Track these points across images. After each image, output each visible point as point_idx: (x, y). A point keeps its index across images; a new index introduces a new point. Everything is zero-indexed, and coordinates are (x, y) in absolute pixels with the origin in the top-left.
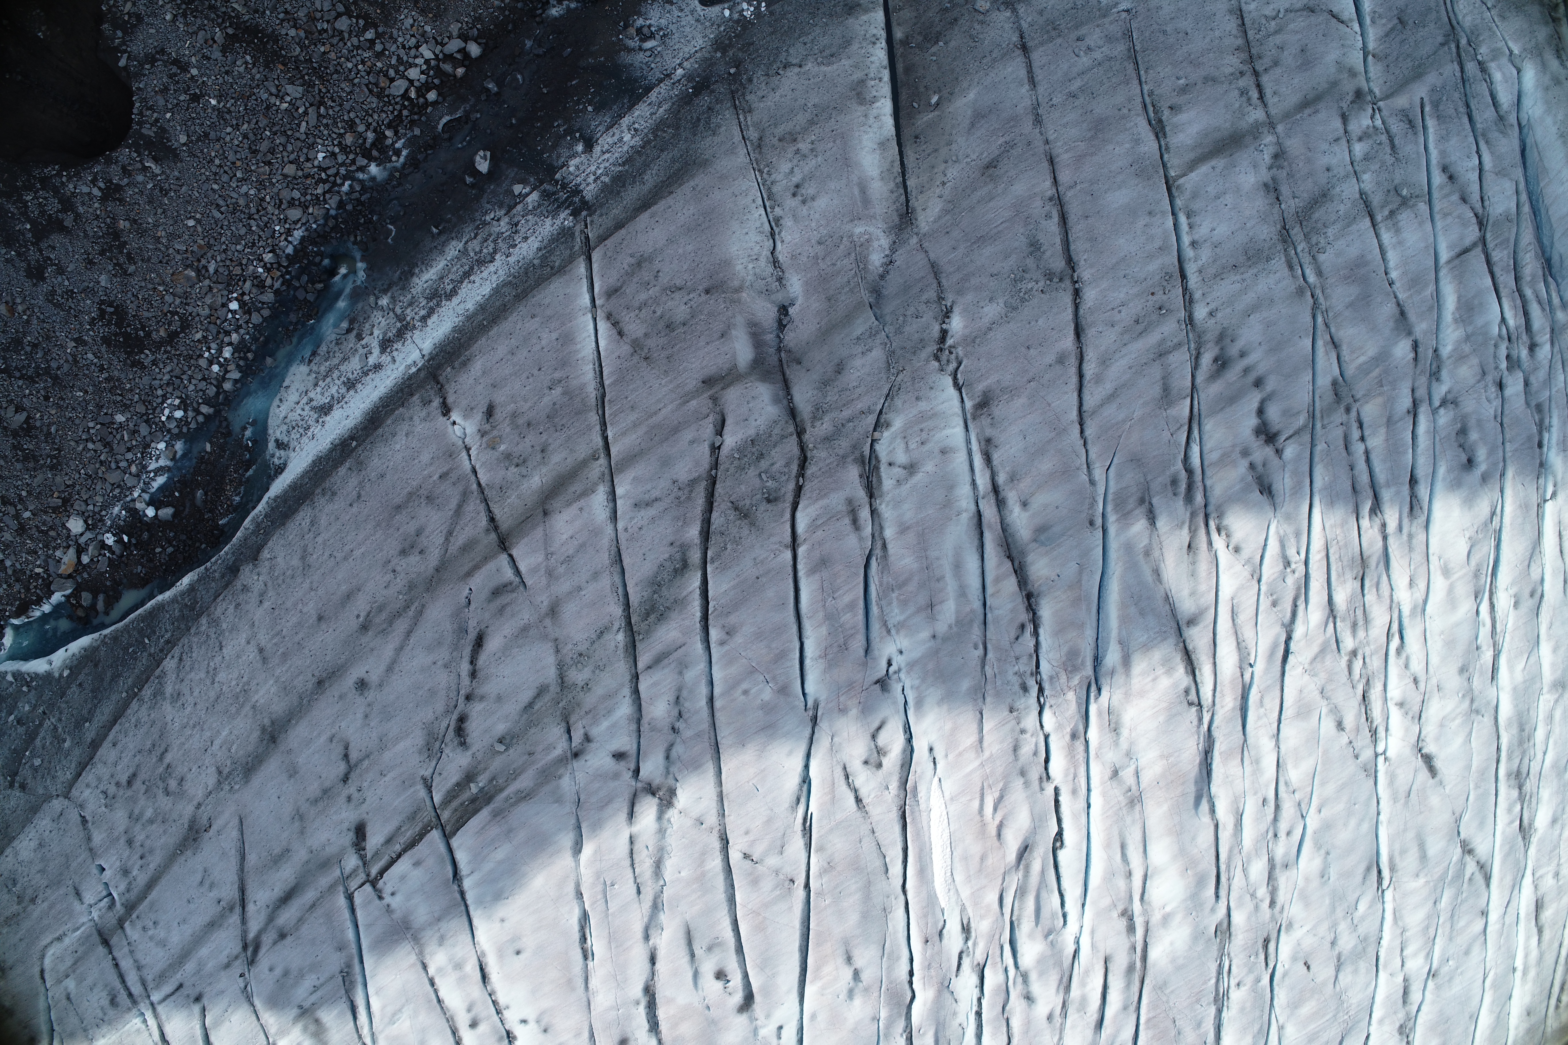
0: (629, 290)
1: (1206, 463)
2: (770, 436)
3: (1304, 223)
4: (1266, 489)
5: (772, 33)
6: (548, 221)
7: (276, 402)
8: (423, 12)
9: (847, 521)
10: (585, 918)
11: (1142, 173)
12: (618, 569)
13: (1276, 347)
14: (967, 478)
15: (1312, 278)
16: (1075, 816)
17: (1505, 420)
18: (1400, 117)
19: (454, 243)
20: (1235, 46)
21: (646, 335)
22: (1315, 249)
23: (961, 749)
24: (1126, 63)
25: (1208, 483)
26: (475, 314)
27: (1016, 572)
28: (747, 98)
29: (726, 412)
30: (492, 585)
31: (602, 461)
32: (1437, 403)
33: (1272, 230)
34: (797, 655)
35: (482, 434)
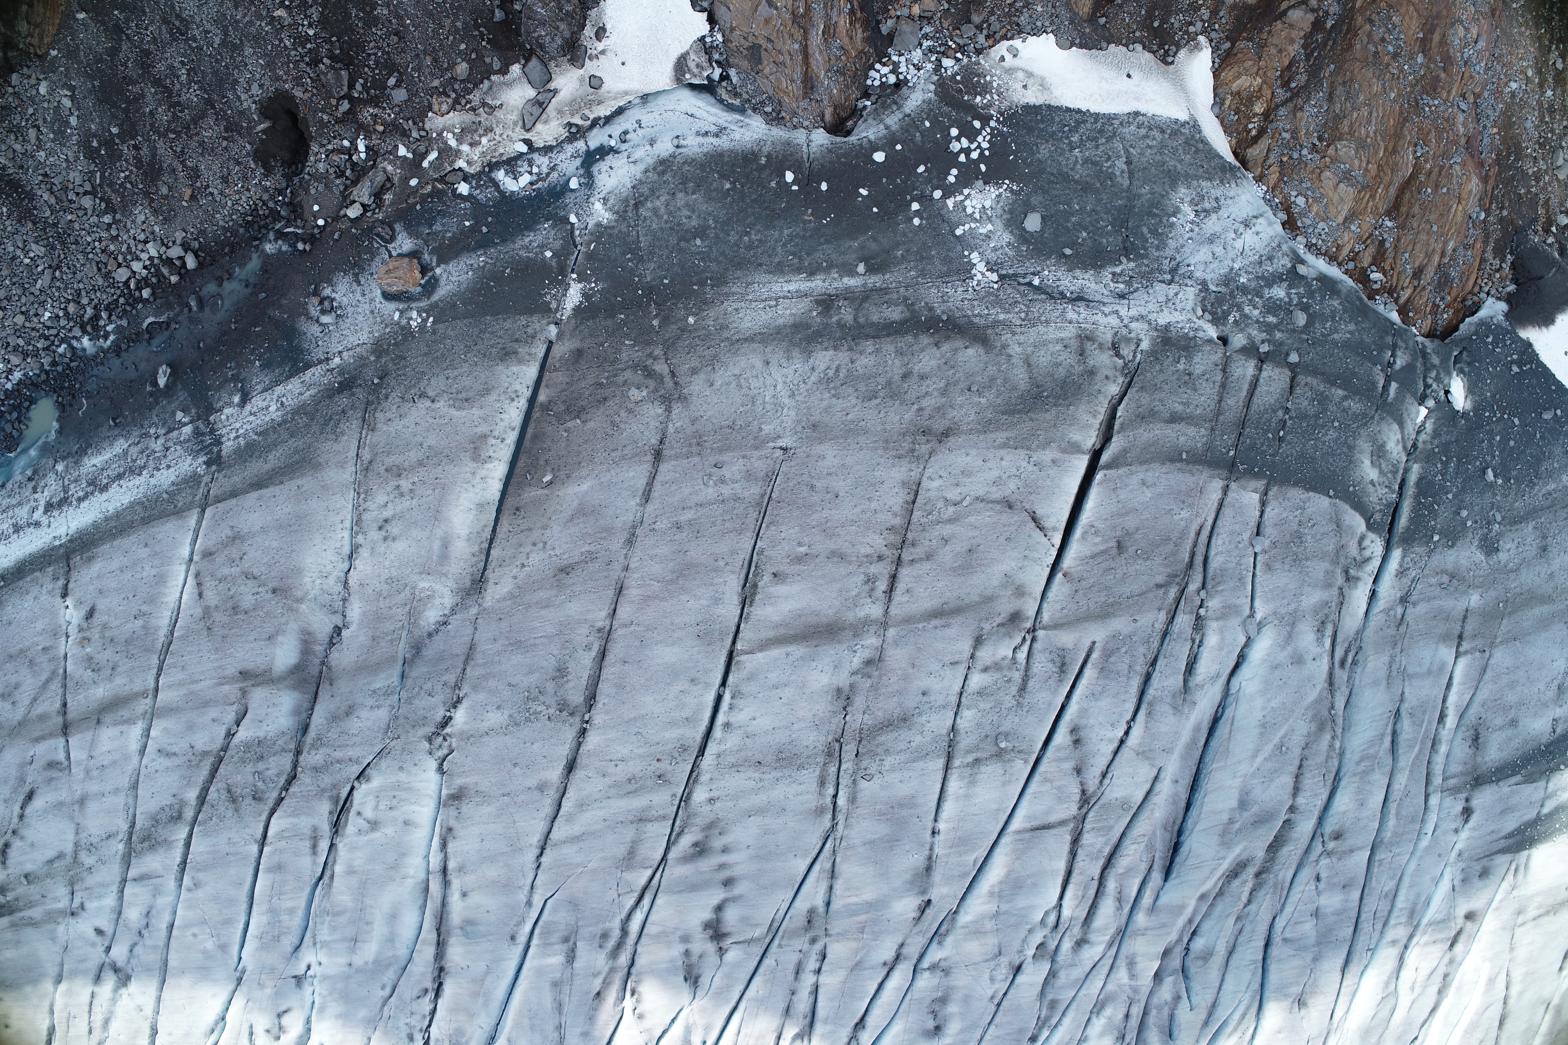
0: (220, 559)
1: (645, 932)
2: (275, 744)
3: (864, 742)
4: (692, 978)
5: (426, 354)
6: (189, 460)
8: (155, 212)
9: (308, 844)
11: (705, 637)
12: (134, 796)
13: (763, 855)
14: (422, 852)
15: (841, 801)
17: (1004, 1003)
18: (1054, 656)
19: (122, 441)
20: (888, 525)
21: (216, 607)
22: (861, 773)
24: (751, 510)
25: (639, 949)
26: (111, 518)
27: (438, 944)
28: (377, 415)
29: (251, 706)
30: (50, 757)
31: (149, 701)
32: (925, 964)
33: (822, 739)
34: (241, 926)
35: (81, 630)
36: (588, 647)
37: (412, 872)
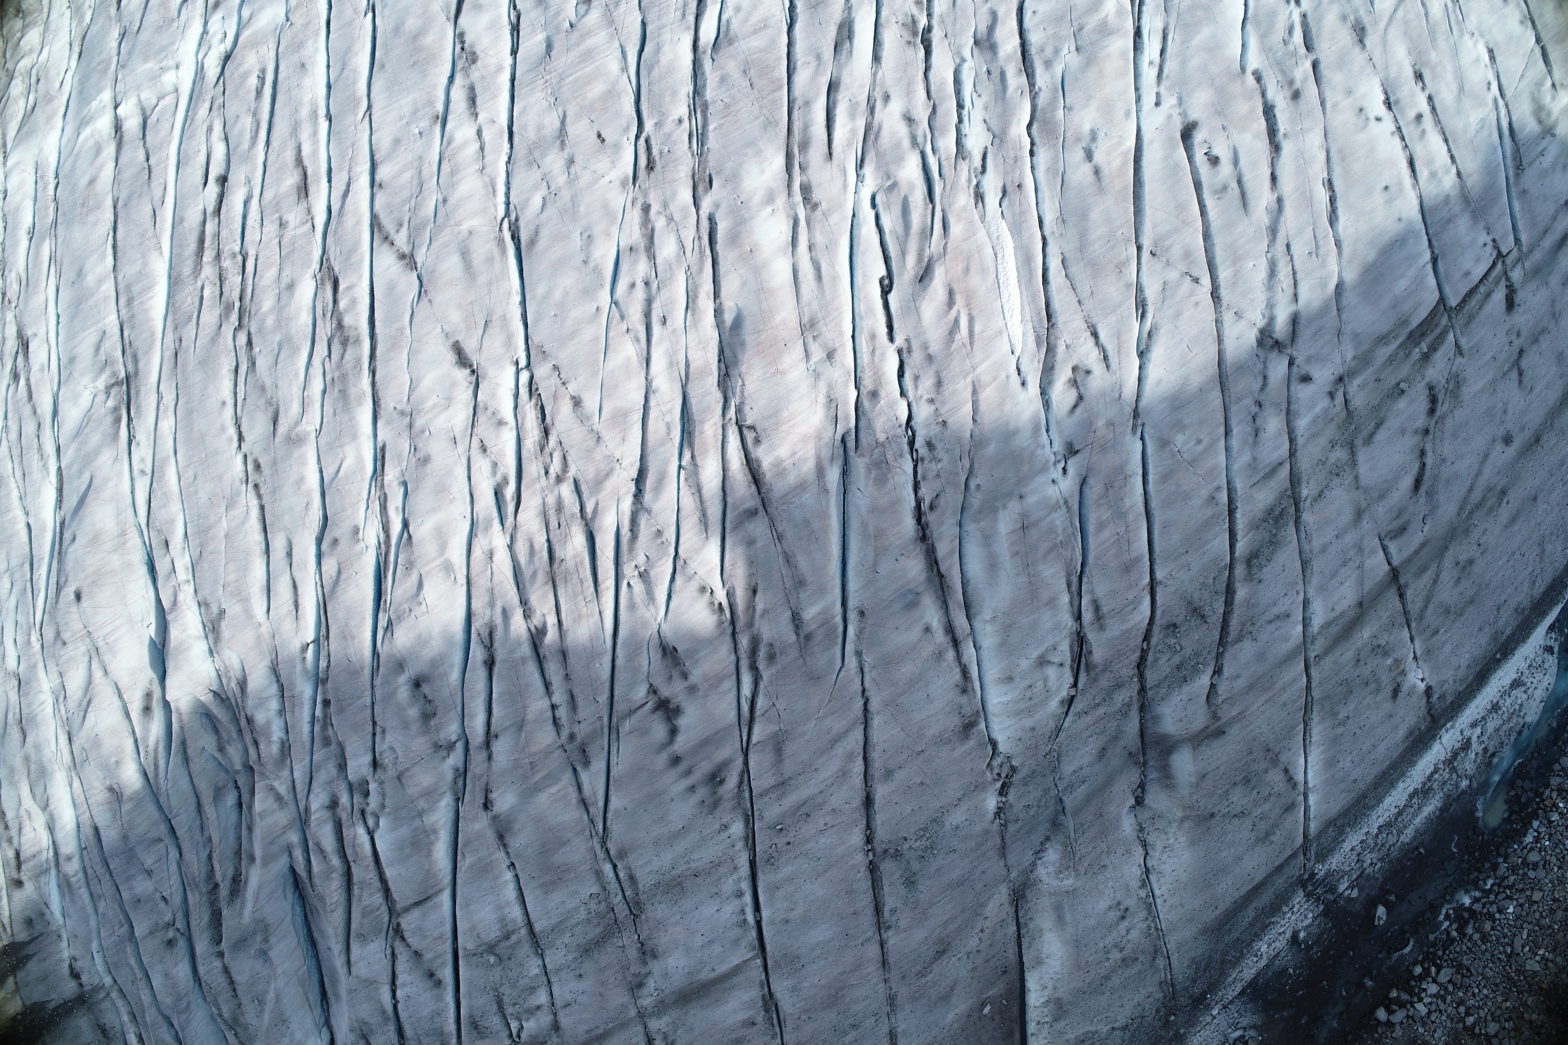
0: (1277, 812)
1: (734, 677)
2: (1169, 686)
3: (612, 922)
4: (669, 654)
6: (1334, 867)
7: (1551, 688)
9: (1105, 609)
10: (1333, 219)
11: (793, 959)
12: (1303, 555)
13: (655, 798)
14: (985, 654)
15: (608, 868)
16: (871, 311)
17: (370, 729)
18: (488, 1032)
19: (1407, 841)
21: (1266, 772)
22: (602, 898)
23: (994, 385)
25: (733, 657)
26: (1398, 779)
27: (936, 562)
28: (1162, 995)
29: (1205, 707)
30: (1406, 537)
31: (1313, 655)
32: (460, 746)
33: (650, 914)
34: (1151, 478)
35: (1403, 673)
36: (893, 911)
37: (989, 628)
